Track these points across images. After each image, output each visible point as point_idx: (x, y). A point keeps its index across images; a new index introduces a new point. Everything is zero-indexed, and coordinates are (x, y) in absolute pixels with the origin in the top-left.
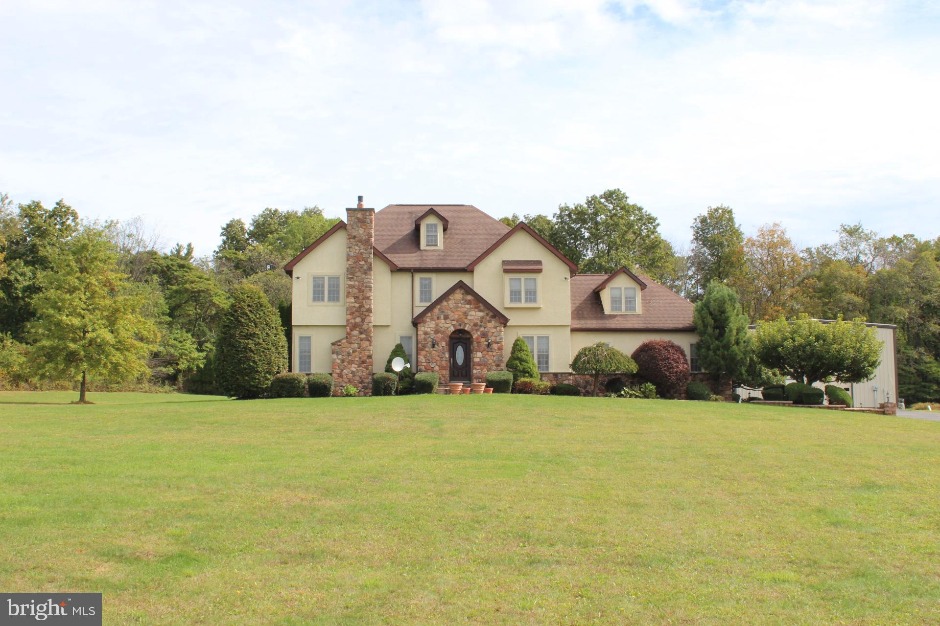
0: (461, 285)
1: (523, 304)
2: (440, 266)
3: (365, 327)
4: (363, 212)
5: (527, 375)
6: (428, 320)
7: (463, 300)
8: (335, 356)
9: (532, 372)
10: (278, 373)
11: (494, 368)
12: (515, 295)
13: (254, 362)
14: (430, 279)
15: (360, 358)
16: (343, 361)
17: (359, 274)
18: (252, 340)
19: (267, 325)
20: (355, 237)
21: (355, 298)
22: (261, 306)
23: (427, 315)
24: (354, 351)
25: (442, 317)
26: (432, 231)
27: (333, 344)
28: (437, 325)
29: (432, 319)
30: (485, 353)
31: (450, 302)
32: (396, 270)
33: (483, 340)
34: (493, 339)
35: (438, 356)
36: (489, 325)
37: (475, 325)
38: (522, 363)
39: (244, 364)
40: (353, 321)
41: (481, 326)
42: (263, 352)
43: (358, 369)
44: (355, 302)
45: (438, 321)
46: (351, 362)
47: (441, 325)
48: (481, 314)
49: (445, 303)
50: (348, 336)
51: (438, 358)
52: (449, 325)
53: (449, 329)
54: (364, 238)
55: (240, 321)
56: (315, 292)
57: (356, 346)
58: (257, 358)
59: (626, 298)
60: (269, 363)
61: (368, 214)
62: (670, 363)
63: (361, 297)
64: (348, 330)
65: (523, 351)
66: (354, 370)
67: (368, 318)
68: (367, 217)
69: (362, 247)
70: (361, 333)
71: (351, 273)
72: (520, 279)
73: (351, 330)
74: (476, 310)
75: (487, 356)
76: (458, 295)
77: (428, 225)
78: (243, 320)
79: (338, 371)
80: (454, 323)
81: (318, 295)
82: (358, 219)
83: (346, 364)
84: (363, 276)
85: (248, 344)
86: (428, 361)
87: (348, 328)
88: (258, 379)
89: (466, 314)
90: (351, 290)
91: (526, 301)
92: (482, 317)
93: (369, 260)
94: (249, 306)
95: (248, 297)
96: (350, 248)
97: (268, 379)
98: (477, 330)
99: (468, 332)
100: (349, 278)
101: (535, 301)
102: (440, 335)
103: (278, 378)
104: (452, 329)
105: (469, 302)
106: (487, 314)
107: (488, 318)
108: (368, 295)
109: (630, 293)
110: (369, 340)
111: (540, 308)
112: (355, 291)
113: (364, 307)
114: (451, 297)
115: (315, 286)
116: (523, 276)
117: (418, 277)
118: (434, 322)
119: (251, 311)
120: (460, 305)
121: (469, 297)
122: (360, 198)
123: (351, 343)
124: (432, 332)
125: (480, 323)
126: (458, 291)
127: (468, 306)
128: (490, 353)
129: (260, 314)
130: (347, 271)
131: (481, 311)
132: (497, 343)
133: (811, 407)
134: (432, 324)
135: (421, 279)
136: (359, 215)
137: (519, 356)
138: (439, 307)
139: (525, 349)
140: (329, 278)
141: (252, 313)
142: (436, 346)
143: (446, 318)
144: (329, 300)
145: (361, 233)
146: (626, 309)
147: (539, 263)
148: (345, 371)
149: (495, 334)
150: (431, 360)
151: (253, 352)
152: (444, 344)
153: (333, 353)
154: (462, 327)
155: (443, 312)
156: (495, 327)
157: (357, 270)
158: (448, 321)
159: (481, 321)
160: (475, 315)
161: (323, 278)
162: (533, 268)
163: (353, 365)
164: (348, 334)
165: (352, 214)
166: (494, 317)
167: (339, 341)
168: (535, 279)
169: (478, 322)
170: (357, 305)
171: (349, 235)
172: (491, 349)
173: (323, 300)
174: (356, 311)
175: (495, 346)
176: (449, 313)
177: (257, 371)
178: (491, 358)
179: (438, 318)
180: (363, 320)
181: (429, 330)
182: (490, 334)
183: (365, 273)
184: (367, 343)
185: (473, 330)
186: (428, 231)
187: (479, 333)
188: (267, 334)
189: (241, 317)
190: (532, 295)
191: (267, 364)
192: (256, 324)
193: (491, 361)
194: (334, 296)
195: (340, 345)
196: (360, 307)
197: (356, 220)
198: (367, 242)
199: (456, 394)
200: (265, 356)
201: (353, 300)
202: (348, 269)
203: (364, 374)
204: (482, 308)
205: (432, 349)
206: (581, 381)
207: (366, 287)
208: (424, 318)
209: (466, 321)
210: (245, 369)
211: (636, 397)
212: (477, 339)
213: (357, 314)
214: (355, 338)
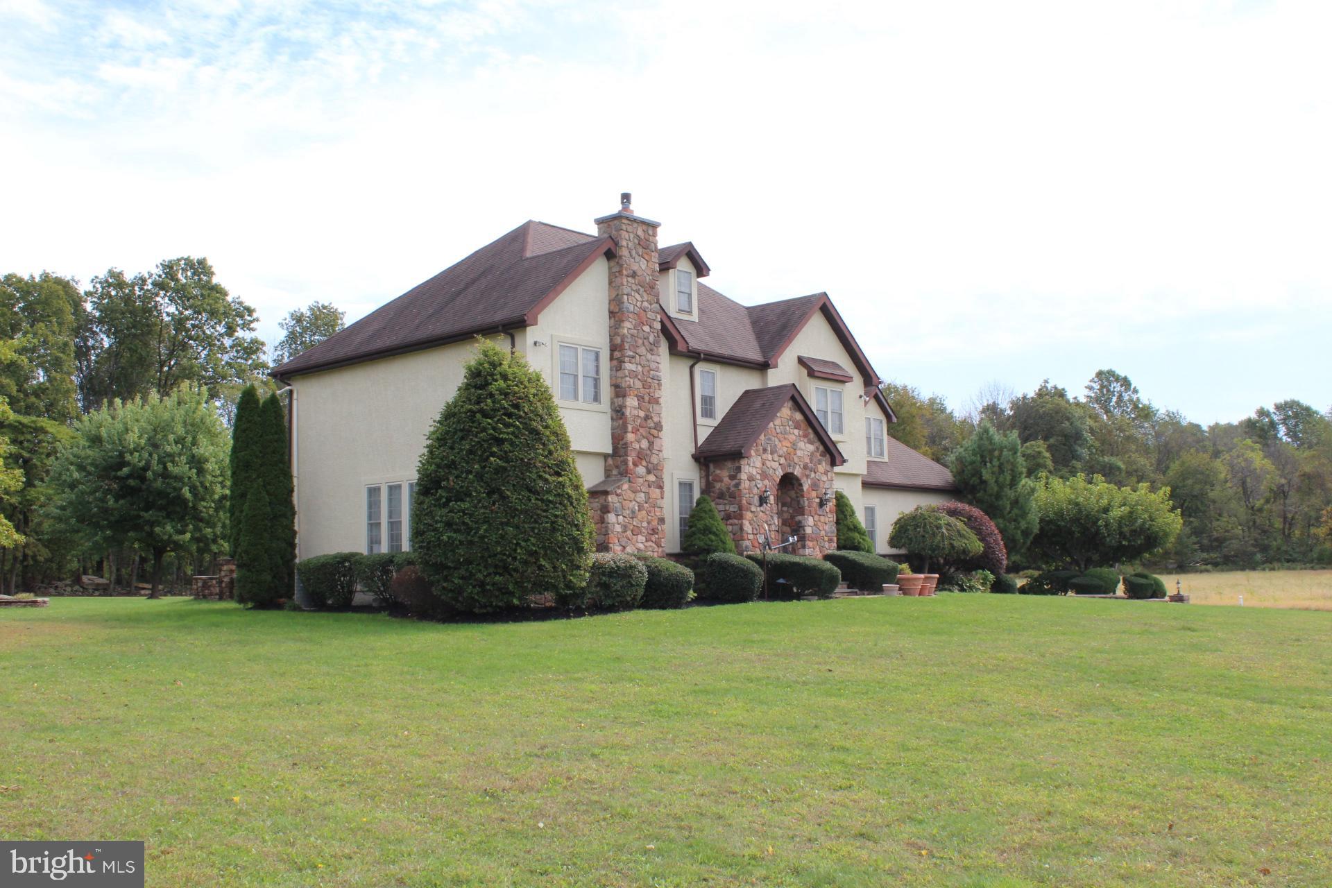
3: (654, 459)
4: (645, 227)
6: (753, 453)
7: (791, 419)
8: (613, 517)
11: (827, 545)
15: (648, 523)
16: (625, 528)
17: (643, 350)
21: (639, 398)
24: (641, 508)
25: (769, 449)
26: (684, 284)
27: (608, 492)
28: (763, 463)
29: (757, 452)
30: (816, 518)
31: (776, 423)
33: (814, 494)
35: (767, 522)
36: (819, 468)
37: (805, 467)
40: (639, 446)
41: (811, 470)
43: (646, 544)
44: (640, 408)
45: (764, 457)
46: (636, 531)
47: (768, 464)
48: (811, 448)
50: (631, 477)
52: (777, 465)
53: (777, 472)
54: (648, 280)
57: (641, 497)
61: (651, 233)
63: (647, 398)
64: (631, 464)
66: (642, 546)
67: (657, 442)
68: (650, 239)
69: (645, 297)
70: (649, 472)
71: (631, 345)
74: (806, 440)
76: (787, 410)
77: (680, 273)
79: (617, 549)
80: (782, 460)
81: (566, 386)
82: (639, 238)
83: (629, 533)
84: (649, 355)
87: (630, 459)
89: (794, 446)
90: (633, 381)
91: (833, 430)
92: (812, 454)
93: (655, 325)
98: (808, 477)
99: (798, 480)
100: (629, 357)
102: (767, 483)
104: (780, 472)
105: (799, 424)
106: (818, 448)
107: (819, 454)
108: (656, 395)
110: (660, 487)
111: (846, 442)
112: (640, 384)
113: (651, 418)
114: (778, 414)
115: (562, 366)
117: (700, 368)
118: (760, 458)
120: (788, 429)
121: (801, 417)
122: (626, 198)
123: (635, 492)
124: (758, 477)
125: (810, 465)
127: (796, 432)
128: (823, 519)
130: (609, 341)
131: (811, 442)
134: (760, 462)
136: (641, 232)
140: (585, 351)
142: (764, 503)
143: (773, 450)
145: (645, 267)
148: (628, 550)
149: (827, 486)
150: (757, 529)
152: (772, 499)
153: (609, 510)
154: (791, 470)
156: (827, 473)
157: (641, 341)
158: (775, 457)
159: (811, 461)
160: (805, 449)
161: (576, 349)
162: (836, 375)
163: (641, 538)
164: (630, 472)
165: (629, 227)
168: (840, 392)
169: (808, 461)
170: (642, 414)
172: (824, 511)
174: (640, 426)
176: (776, 441)
178: (823, 528)
179: (764, 451)
180: (651, 444)
181: (755, 472)
182: (821, 484)
183: (651, 351)
184: (658, 491)
185: (803, 475)
186: (679, 283)
187: (809, 482)
190: (836, 421)
193: (824, 533)
194: (589, 394)
195: (620, 495)
196: (647, 418)
197: (636, 241)
198: (652, 288)
201: (635, 402)
202: (625, 336)
203: (656, 554)
205: (759, 509)
209: (795, 459)
212: (808, 491)
213: (644, 431)
214: (641, 480)
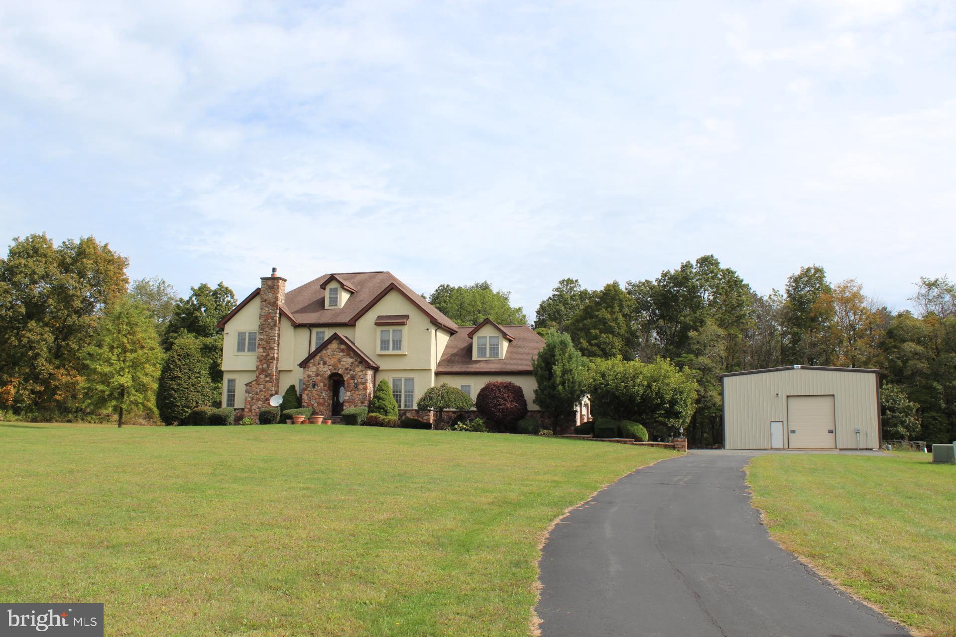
0: (335, 337)
1: (391, 352)
2: (330, 322)
3: (269, 372)
4: (273, 281)
5: (382, 410)
6: (311, 365)
7: (338, 349)
8: (247, 395)
9: (386, 409)
10: (197, 407)
11: (360, 404)
12: (385, 345)
13: (175, 399)
14: (324, 332)
15: (265, 396)
16: (252, 399)
17: (267, 329)
18: (175, 381)
19: (190, 370)
20: (266, 300)
21: (264, 348)
22: (188, 355)
23: (310, 362)
24: (261, 391)
25: (322, 363)
26: (334, 294)
27: (246, 385)
28: (318, 369)
29: (314, 365)
30: (353, 392)
31: (328, 351)
32: (297, 326)
33: (352, 381)
34: (360, 380)
35: (318, 395)
36: (357, 369)
37: (347, 369)
38: (380, 401)
39: (168, 400)
40: (261, 367)
41: (350, 370)
42: (182, 390)
43: (263, 405)
44: (264, 352)
45: (318, 366)
46: (258, 400)
47: (320, 369)
48: (351, 360)
49: (324, 352)
50: (257, 379)
51: (317, 397)
52: (327, 369)
53: (327, 373)
54: (272, 301)
55: (170, 367)
56: (239, 344)
57: (262, 386)
58: (176, 395)
59: (490, 345)
60: (187, 398)
61: (276, 282)
62: (498, 401)
63: (268, 348)
64: (258, 374)
65: (383, 390)
66: (260, 406)
67: (272, 365)
68: (276, 284)
69: (270, 308)
70: (266, 376)
71: (262, 328)
72: (389, 330)
73: (260, 374)
74: (348, 357)
75: (354, 395)
76: (334, 345)
77: (331, 289)
78: (171, 366)
79: (249, 406)
80: (330, 367)
81: (241, 348)
82: (269, 286)
83: (254, 401)
84: (270, 331)
85: (172, 384)
86: (309, 399)
87: (257, 372)
88: (177, 411)
89: (339, 360)
90: (261, 342)
91: (394, 349)
92: (352, 363)
93: (275, 319)
94: (179, 355)
95: (181, 348)
96: (262, 309)
97: (186, 412)
98: (348, 373)
99: (341, 376)
100: (260, 333)
101: (400, 349)
102: (319, 378)
103: (194, 411)
104: (329, 373)
105: (342, 351)
106: (356, 360)
107: (356, 363)
108: (273, 346)
109: (494, 341)
110: (271, 382)
111: (406, 355)
112: (264, 343)
113: (269, 355)
114: (329, 347)
115: (239, 340)
116: (391, 329)
117: (315, 331)
118: (315, 367)
119: (179, 359)
120: (335, 353)
121: (343, 347)
122: (274, 270)
123: (259, 384)
124: (313, 375)
125: (350, 368)
126: (334, 341)
127: (341, 354)
128: (357, 392)
129: (185, 362)
130: (259, 327)
131: (351, 357)
132: (363, 384)
133: (603, 441)
134: (314, 369)
135: (317, 333)
136: (270, 283)
137: (378, 395)
138: (319, 354)
139: (384, 389)
140: (249, 333)
141: (181, 361)
142: (316, 387)
143: (325, 363)
144: (249, 350)
145: (270, 296)
146: (491, 355)
147: (407, 317)
148: (254, 407)
149: (361, 377)
150: (312, 398)
151: (175, 390)
152: (322, 385)
153: (246, 392)
154: (336, 371)
155: (322, 359)
156: (362, 371)
157: (266, 326)
158: (326, 366)
159: (351, 366)
160: (347, 361)
161: (245, 333)
162: (399, 321)
163: (260, 402)
164: (257, 377)
165: (265, 283)
166: (361, 362)
167: (251, 383)
168: (401, 330)
169: (349, 366)
170: (264, 354)
171: (261, 299)
172: (358, 389)
173: (244, 351)
174: (264, 359)
175: (361, 387)
176: (327, 359)
177: (176, 405)
178: (357, 396)
179: (319, 364)
180: (268, 366)
181: (311, 373)
182: (357, 376)
183: (272, 329)
184: (270, 384)
185: (344, 373)
186: (330, 294)
187: (349, 376)
188: (189, 376)
189: (171, 364)
190: (398, 345)
191: (185, 400)
192: (180, 369)
193: (358, 399)
194: (252, 349)
195: (251, 386)
196: (267, 356)
197: (267, 287)
198: (274, 304)
199: (297, 424)
200: (184, 394)
201: (261, 350)
202: (259, 325)
204: (352, 355)
205: (313, 389)
206: (445, 417)
207: (272, 339)
208: (308, 364)
209: (339, 366)
210: (168, 403)
211: (467, 430)
212: (347, 380)
213: (264, 361)
214: (262, 380)
